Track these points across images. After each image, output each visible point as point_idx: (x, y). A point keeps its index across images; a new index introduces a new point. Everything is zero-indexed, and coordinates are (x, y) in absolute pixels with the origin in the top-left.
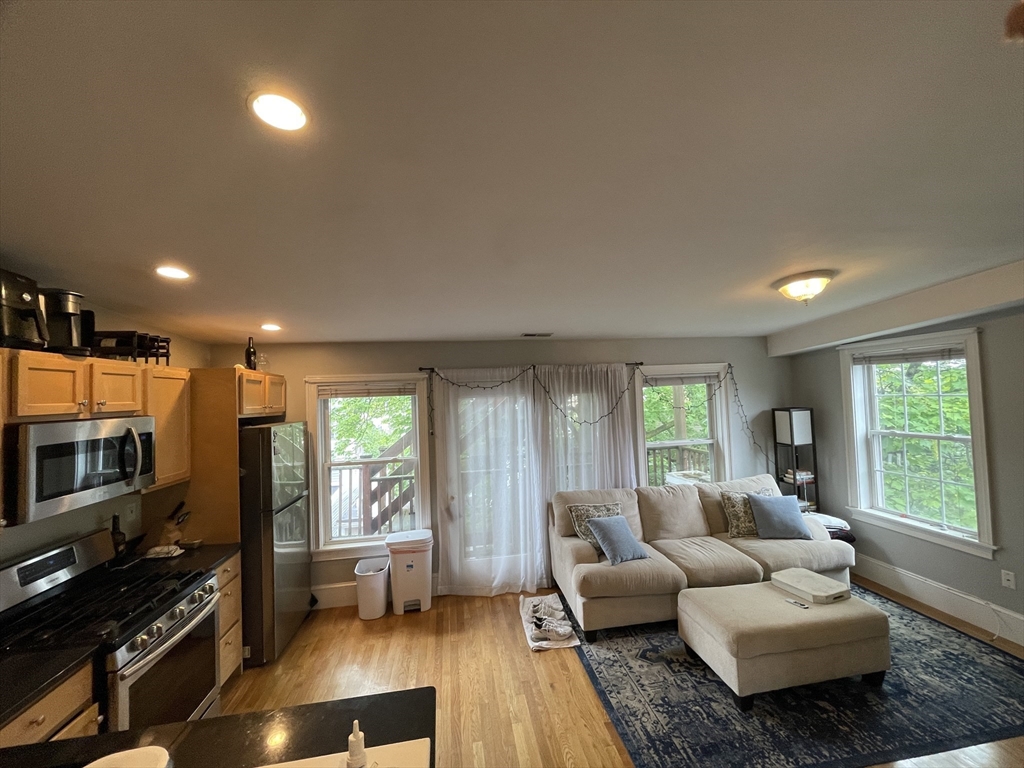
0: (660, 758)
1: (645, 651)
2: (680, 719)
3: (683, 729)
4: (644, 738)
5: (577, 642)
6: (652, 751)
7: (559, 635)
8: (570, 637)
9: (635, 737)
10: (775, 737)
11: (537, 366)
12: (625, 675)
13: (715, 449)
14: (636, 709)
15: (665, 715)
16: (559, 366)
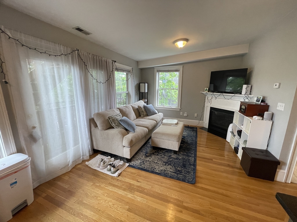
0: (182, 175)
1: (145, 154)
2: (173, 164)
3: (175, 165)
4: (174, 174)
5: (127, 164)
6: (179, 175)
7: (122, 165)
8: (124, 165)
9: (173, 175)
10: (185, 155)
11: (79, 50)
12: (150, 163)
13: (128, 94)
14: (164, 169)
15: (169, 166)
16: (89, 53)
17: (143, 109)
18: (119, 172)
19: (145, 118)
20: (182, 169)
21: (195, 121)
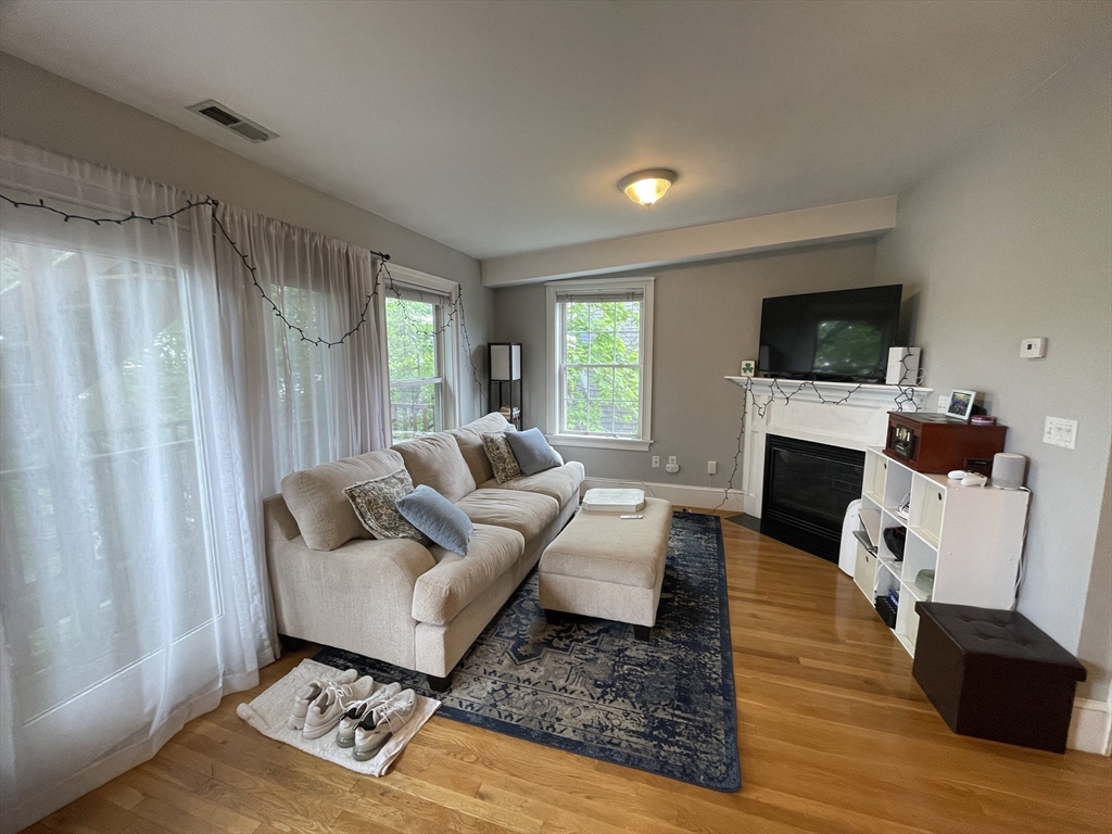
0: (677, 744)
1: (514, 649)
2: (634, 691)
3: (646, 696)
4: (642, 741)
5: (433, 705)
6: (666, 747)
7: (404, 713)
8: (417, 707)
9: (637, 750)
10: (685, 643)
11: (222, 204)
12: (535, 693)
13: (443, 390)
14: (596, 721)
15: (620, 700)
16: (268, 219)
17: (504, 448)
18: (392, 748)
19: (513, 484)
20: (679, 717)
21: (709, 489)
